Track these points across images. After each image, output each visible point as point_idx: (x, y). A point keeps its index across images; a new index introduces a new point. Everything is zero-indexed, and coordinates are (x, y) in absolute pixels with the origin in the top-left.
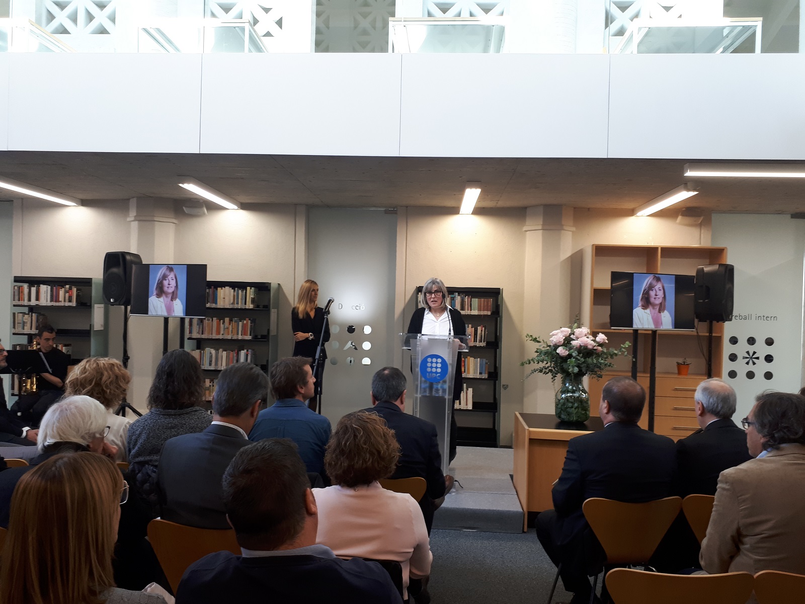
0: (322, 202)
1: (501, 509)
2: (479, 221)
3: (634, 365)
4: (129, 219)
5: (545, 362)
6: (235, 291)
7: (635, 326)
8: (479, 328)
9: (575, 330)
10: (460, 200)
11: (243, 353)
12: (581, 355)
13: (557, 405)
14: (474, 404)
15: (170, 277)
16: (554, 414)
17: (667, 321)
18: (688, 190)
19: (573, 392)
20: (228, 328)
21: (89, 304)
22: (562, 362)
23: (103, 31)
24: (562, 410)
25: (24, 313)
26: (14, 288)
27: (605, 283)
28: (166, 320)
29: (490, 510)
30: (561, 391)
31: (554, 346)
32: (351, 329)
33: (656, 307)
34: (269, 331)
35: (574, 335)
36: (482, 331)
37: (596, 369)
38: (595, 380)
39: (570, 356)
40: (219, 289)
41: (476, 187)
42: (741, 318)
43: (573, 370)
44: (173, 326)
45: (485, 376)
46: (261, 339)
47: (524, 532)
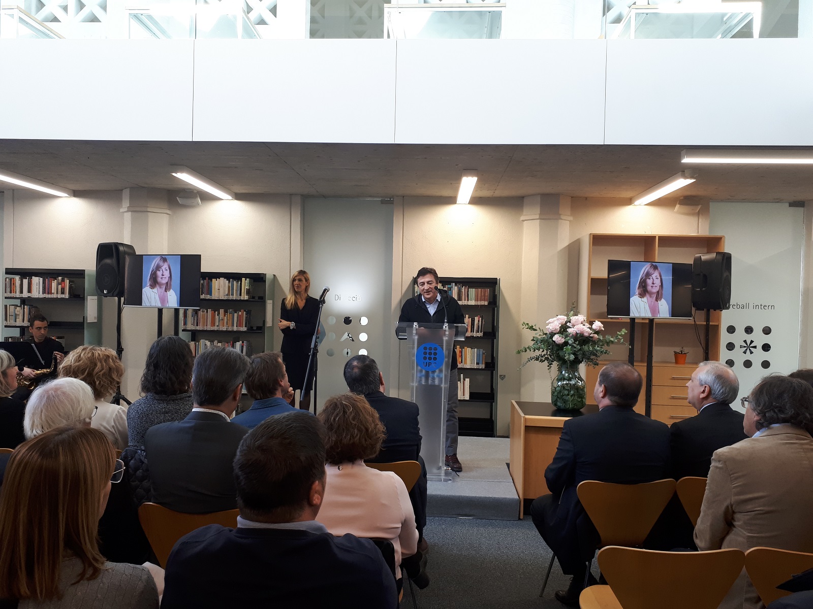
0: (317, 192)
1: (497, 496)
2: (477, 211)
3: (631, 352)
4: (122, 210)
5: (541, 350)
6: (229, 282)
7: (632, 315)
8: (476, 319)
9: (571, 318)
10: (457, 189)
11: (238, 344)
12: (577, 342)
13: (553, 393)
14: (471, 394)
15: (163, 268)
16: (549, 400)
17: (664, 310)
18: (686, 177)
19: (570, 379)
20: (222, 320)
21: (81, 296)
22: (558, 350)
23: (94, 19)
24: (558, 397)
25: (17, 306)
26: (6, 280)
27: (602, 272)
28: (160, 311)
29: (486, 497)
30: (557, 379)
31: (550, 334)
32: (347, 321)
33: (653, 296)
34: (264, 322)
35: (570, 322)
36: (479, 321)
37: (592, 357)
38: (591, 367)
39: (566, 343)
40: (214, 280)
41: (473, 175)
42: (738, 306)
43: (569, 358)
44: (167, 317)
45: (482, 366)
46: (256, 330)
47: (519, 519)
